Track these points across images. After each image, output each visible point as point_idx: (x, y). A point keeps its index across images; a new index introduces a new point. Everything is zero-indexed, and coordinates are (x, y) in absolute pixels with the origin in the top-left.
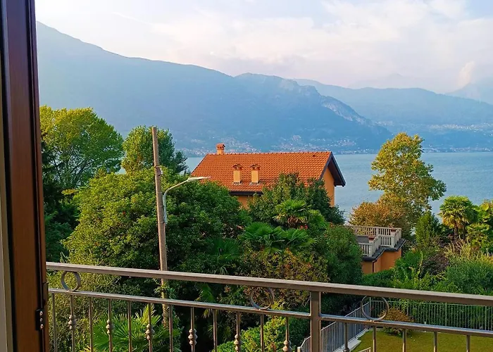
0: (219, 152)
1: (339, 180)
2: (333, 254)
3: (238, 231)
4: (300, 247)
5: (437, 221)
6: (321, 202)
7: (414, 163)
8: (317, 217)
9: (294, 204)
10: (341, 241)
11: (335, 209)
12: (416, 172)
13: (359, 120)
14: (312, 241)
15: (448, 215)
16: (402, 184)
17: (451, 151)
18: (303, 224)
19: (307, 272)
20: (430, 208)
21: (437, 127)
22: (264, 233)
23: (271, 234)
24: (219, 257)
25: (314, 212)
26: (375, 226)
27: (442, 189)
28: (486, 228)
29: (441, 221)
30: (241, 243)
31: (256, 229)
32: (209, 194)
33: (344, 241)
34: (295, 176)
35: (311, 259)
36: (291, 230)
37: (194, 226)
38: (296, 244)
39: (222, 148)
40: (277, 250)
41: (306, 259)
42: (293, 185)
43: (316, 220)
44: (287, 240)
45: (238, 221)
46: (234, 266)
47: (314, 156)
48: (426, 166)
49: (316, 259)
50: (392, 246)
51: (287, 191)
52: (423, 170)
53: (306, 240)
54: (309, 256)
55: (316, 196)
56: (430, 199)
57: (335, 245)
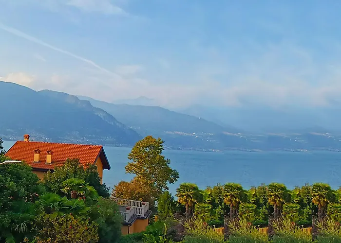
0: (25, 140)
1: (106, 165)
2: (102, 220)
3: (36, 198)
4: (80, 213)
5: (173, 199)
6: (94, 180)
7: (158, 157)
8: (91, 192)
9: (76, 181)
10: (108, 211)
11: (104, 186)
12: (159, 163)
13: (118, 124)
14: (88, 209)
15: (182, 196)
16: (148, 170)
17: (179, 149)
18: (81, 196)
19: (83, 232)
20: (167, 189)
21: (170, 133)
22: (54, 201)
23: (59, 202)
24: (21, 215)
25: (90, 188)
26: (130, 199)
27: (176, 176)
28: (209, 207)
29: (176, 199)
30: (37, 207)
31: (49, 198)
32: (17, 170)
33: (110, 211)
34: (77, 161)
35: (87, 222)
36: (73, 200)
37: (6, 192)
38: (76, 211)
39: (28, 137)
40: (63, 214)
41: (83, 222)
42: (76, 167)
43: (91, 193)
44: (70, 207)
45: (36, 190)
46: (32, 223)
47: (90, 148)
48: (165, 159)
49: (90, 222)
50: (142, 215)
51: (71, 170)
52: (163, 162)
53: (84, 209)
54: (86, 220)
55: (91, 176)
56: (168, 182)
57: (104, 213)
